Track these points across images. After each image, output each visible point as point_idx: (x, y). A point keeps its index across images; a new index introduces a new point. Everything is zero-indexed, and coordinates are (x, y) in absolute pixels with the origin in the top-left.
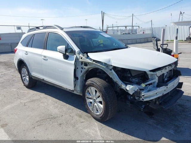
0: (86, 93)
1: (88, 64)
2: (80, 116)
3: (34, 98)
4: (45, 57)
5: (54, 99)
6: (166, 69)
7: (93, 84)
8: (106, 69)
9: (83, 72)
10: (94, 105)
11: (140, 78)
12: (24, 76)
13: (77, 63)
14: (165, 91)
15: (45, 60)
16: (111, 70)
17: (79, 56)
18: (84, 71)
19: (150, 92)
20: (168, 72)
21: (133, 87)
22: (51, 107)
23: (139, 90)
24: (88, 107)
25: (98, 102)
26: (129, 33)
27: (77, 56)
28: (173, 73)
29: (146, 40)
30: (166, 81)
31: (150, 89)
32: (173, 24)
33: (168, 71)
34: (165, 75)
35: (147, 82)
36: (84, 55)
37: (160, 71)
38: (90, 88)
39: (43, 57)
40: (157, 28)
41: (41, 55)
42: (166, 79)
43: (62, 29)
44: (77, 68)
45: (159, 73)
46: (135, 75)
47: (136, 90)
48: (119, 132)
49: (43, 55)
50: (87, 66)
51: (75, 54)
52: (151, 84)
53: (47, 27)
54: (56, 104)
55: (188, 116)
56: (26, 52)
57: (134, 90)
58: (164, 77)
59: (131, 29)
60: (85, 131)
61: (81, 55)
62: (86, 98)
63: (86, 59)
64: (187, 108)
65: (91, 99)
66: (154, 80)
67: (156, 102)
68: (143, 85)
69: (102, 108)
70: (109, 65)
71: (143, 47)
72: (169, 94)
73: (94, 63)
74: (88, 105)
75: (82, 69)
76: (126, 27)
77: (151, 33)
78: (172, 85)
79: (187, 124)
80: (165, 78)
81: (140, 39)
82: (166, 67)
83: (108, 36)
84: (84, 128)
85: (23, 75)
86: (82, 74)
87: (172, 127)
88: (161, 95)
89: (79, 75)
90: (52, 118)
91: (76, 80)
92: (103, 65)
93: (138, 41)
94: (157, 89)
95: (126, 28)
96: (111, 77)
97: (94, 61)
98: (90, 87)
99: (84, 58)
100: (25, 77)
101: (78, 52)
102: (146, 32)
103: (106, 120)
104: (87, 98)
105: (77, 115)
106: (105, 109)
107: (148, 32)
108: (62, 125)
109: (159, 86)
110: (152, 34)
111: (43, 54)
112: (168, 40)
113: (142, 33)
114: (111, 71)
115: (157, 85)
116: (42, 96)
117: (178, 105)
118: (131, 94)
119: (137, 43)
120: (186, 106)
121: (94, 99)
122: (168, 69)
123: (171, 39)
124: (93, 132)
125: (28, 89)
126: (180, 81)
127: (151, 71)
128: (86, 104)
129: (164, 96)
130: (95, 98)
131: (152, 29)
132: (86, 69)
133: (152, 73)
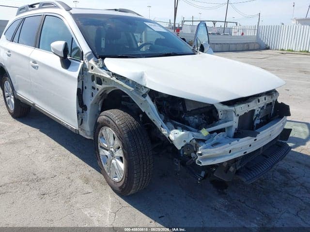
0: (99, 138)
1: (104, 80)
2: (87, 181)
3: (18, 138)
4: (35, 62)
5: (52, 142)
6: (259, 102)
7: (108, 121)
8: (134, 93)
9: (94, 96)
10: (111, 161)
11: (204, 116)
12: (9, 96)
13: (85, 77)
14: (250, 146)
15: (34, 67)
16: (144, 96)
17: (88, 63)
18: (97, 94)
19: (217, 149)
20: (264, 107)
21: (183, 135)
22: (40, 158)
23: (194, 141)
24: (102, 165)
25: (117, 159)
26: (218, 34)
27: (85, 62)
28: (274, 109)
29: (246, 47)
30: (257, 124)
31: (218, 141)
32: (294, 22)
33: (262, 105)
34: (256, 113)
35: (213, 126)
36: (97, 62)
37: (244, 105)
38: (104, 130)
39: (31, 62)
40: (267, 26)
41: (29, 59)
42: (257, 122)
43: (68, 9)
44: (84, 87)
45: (242, 109)
46: (192, 111)
47: (188, 141)
48: (151, 220)
49: (31, 59)
50: (101, 84)
51: (82, 60)
52: (222, 130)
53: (44, 4)
54: (52, 153)
55: (293, 196)
56: (9, 52)
57: (185, 141)
58: (254, 117)
59: (223, 26)
60: (86, 213)
61: (92, 62)
62: (99, 148)
63: (100, 70)
64: (295, 179)
65: (107, 150)
66: (229, 122)
67: (229, 167)
68: (205, 132)
69: (122, 171)
70: (141, 86)
71: (238, 58)
72: (261, 152)
73: (114, 78)
74: (102, 160)
75: (93, 91)
76: (214, 22)
77: (256, 35)
78: (267, 135)
79: (289, 213)
80: (256, 118)
81: (235, 44)
82: (260, 98)
83: (162, 28)
84: (86, 205)
85: (6, 94)
86: (93, 99)
87: (258, 219)
88: (241, 154)
89: (89, 101)
90: (33, 179)
91: (84, 111)
92: (129, 85)
93: (233, 47)
94: (232, 143)
95: (214, 24)
96: (143, 111)
97: (114, 75)
98: (104, 128)
99: (96, 66)
100: (9, 98)
101: (87, 53)
102: (248, 33)
103: (129, 194)
104: (101, 147)
105: (81, 177)
106: (127, 174)
107: (250, 33)
108: (45, 196)
109: (238, 135)
110: (257, 38)
111: (32, 57)
112: (284, 49)
113: (240, 34)
114: (144, 99)
115: (235, 133)
116: (32, 135)
117: (278, 171)
118: (179, 148)
119: (229, 51)
120: (294, 174)
121: (111, 151)
122: (263, 101)
123: (289, 49)
124: (101, 215)
125: (13, 120)
126: (287, 126)
127: (224, 103)
128: (99, 158)
129: (247, 156)
130: (112, 149)
131: (258, 29)
132: (100, 89)
133: (226, 107)
